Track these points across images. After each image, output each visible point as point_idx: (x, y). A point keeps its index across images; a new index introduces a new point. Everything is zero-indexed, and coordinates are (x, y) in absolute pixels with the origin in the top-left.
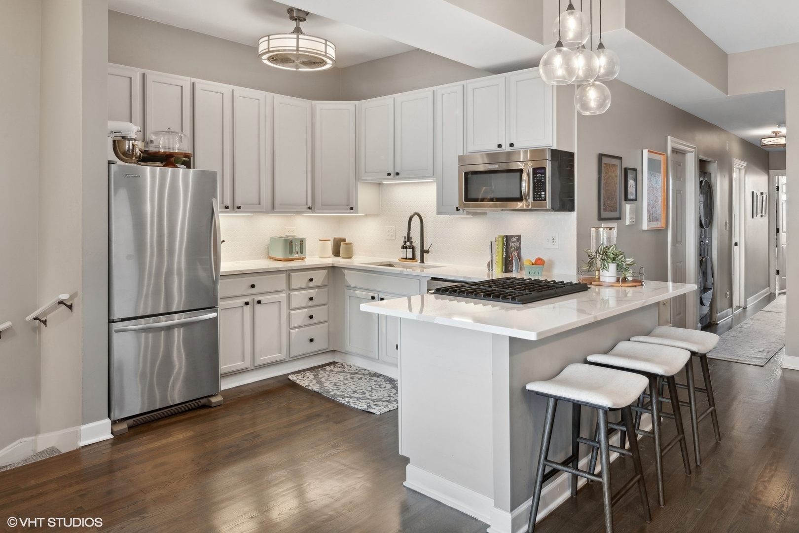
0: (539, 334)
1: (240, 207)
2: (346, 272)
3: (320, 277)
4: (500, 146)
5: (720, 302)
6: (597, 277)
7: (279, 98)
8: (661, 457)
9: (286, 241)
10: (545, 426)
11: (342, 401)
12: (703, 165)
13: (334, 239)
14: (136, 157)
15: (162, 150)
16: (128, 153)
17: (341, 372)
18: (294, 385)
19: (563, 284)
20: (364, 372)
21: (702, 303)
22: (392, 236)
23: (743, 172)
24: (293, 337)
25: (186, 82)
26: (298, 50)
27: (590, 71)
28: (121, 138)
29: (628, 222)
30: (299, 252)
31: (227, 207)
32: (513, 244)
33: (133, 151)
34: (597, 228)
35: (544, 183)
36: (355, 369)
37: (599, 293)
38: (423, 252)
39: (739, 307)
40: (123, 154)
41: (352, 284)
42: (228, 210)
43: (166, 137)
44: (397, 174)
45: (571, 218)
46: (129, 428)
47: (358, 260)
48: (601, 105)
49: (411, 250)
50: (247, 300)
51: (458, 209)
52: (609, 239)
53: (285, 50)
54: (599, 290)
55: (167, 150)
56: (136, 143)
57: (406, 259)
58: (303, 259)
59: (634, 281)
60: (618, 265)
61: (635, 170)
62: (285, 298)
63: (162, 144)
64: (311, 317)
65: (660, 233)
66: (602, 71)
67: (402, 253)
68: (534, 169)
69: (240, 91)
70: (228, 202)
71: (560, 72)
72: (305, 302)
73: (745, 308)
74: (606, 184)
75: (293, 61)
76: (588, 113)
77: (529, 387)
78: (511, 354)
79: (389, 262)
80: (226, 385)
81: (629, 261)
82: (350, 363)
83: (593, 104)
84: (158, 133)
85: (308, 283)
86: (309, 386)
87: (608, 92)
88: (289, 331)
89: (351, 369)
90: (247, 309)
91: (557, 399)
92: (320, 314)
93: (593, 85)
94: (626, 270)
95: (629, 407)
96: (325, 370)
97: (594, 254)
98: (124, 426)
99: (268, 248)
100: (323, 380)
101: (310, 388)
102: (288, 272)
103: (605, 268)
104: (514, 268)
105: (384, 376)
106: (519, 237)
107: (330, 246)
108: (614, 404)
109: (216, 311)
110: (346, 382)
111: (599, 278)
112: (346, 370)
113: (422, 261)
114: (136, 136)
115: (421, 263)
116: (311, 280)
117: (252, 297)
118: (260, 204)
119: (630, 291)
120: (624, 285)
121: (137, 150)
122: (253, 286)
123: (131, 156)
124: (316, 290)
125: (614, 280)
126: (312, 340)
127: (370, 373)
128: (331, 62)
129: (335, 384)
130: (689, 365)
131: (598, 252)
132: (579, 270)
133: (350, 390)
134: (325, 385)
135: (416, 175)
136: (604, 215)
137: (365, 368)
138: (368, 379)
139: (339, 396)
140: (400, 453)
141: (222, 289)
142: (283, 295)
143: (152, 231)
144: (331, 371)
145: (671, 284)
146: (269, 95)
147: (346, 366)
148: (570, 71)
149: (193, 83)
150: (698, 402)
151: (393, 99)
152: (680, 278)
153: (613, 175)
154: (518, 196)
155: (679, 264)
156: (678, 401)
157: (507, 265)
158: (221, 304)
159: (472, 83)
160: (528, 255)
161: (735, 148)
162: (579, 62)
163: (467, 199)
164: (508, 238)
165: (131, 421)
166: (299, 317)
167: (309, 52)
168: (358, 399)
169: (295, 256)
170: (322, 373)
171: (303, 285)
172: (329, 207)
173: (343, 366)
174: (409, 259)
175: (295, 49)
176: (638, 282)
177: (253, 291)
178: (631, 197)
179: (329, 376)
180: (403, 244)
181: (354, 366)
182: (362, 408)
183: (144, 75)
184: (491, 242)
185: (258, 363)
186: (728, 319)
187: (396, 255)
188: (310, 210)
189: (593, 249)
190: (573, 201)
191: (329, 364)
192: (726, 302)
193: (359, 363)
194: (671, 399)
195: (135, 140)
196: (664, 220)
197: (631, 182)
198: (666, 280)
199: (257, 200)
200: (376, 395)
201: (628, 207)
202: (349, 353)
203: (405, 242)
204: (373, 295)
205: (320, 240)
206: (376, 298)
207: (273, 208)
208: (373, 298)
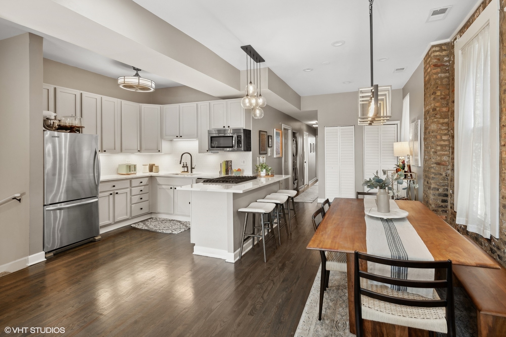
0: (243, 191)
1: (105, 151)
2: (158, 178)
3: (145, 181)
4: (224, 127)
5: (300, 183)
6: (259, 174)
7: (124, 102)
8: (280, 230)
9: (127, 166)
10: (244, 223)
11: (160, 231)
12: (294, 134)
13: (149, 164)
14: (55, 128)
15: (68, 125)
16: (50, 126)
17: (156, 221)
18: (135, 229)
19: (248, 177)
20: (167, 220)
21: (294, 184)
22: (177, 162)
23: (307, 136)
24: (133, 208)
25: (78, 92)
26: (139, 84)
27: (257, 104)
28: (46, 119)
29: (269, 155)
30: (134, 171)
32: (229, 164)
33: (53, 125)
34: (259, 157)
35: (241, 141)
36: (162, 219)
37: (260, 180)
38: (192, 168)
39: (307, 185)
40: (47, 126)
41: (160, 183)
42: (100, 152)
43: (71, 119)
44: (181, 137)
45: (250, 153)
46: (54, 255)
47: (161, 173)
48: (261, 115)
49: (186, 168)
50: (111, 193)
51: (207, 151)
52: (263, 161)
53: (132, 84)
54: (260, 179)
55: (70, 125)
56: (55, 121)
57: (184, 171)
58: (135, 174)
59: (271, 175)
60: (266, 170)
61: (272, 136)
63: (68, 122)
64: (141, 199)
65: (280, 158)
66: (261, 104)
67: (182, 169)
68: (237, 136)
69: (105, 98)
70: (100, 149)
71: (248, 105)
72: (138, 192)
73: (308, 185)
74: (262, 141)
75: (135, 88)
76: (256, 118)
77: (239, 210)
78: (234, 199)
79: (176, 173)
80: (102, 231)
81: (270, 168)
82: (160, 217)
83: (258, 115)
84: (66, 117)
85: (140, 184)
87: (263, 111)
88: (131, 206)
89: (160, 219)
90: (111, 196)
91: (248, 213)
92: (145, 197)
93: (258, 109)
94: (269, 171)
95: (270, 213)
96: (148, 221)
97: (258, 166)
98: (52, 254)
99: (117, 169)
100: (148, 225)
101: (143, 228)
102: (131, 180)
103: (262, 171)
104: (229, 173)
105: (176, 220)
106: (231, 161)
107: (148, 167)
108: (266, 212)
109: (98, 198)
110: (159, 224)
111: (260, 175)
112: (158, 220)
113: (192, 172)
114: (54, 118)
116: (141, 182)
117: (114, 191)
118: (115, 149)
119: (270, 178)
120: (268, 176)
121: (55, 125)
122: (114, 186)
123: (52, 127)
124: (143, 187)
125: (265, 175)
126: (141, 209)
127: (169, 220)
128: (153, 90)
129: (155, 226)
130: (288, 200)
131: (260, 166)
132: (253, 172)
133: (162, 227)
134: (150, 226)
135: (190, 137)
136: (261, 152)
137: (167, 218)
138: (169, 222)
139: (158, 230)
140: (191, 243)
141: (100, 188)
142: (129, 190)
143: (65, 162)
144: (151, 221)
145: (283, 176)
146: (119, 100)
147: (158, 219)
148: (251, 104)
149: (81, 93)
150: (291, 214)
151: (179, 105)
152: (287, 173)
153: (264, 138)
154: (232, 146)
155: (286, 170)
156: (285, 213)
157: (227, 171)
158: (100, 195)
159: (213, 102)
160: (235, 168)
161: (304, 128)
162: (253, 101)
163: (211, 147)
164: (227, 162)
165: (54, 252)
166: (136, 199)
167: (144, 85)
168: (167, 230)
169: (132, 172)
170: (147, 223)
171: (137, 185)
172: (148, 150)
173: (156, 219)
174: (186, 171)
175: (138, 83)
176: (272, 175)
177: (114, 188)
178: (270, 146)
179: (151, 223)
182: (169, 233)
183: (55, 88)
184: (221, 164)
185: (116, 220)
186: (303, 189)
187: (179, 169)
188: (139, 152)
189: (258, 164)
190: (251, 148)
191: (150, 219)
192: (302, 183)
193: (164, 217)
194: (283, 213)
195: (53, 120)
196: (281, 154)
197: (270, 140)
198: (282, 174)
199: (114, 148)
200: (174, 227)
201: (269, 149)
202: (158, 213)
203: (184, 165)
204: (171, 187)
205: (143, 165)
206: (173, 188)
207: (121, 151)
208: (171, 188)
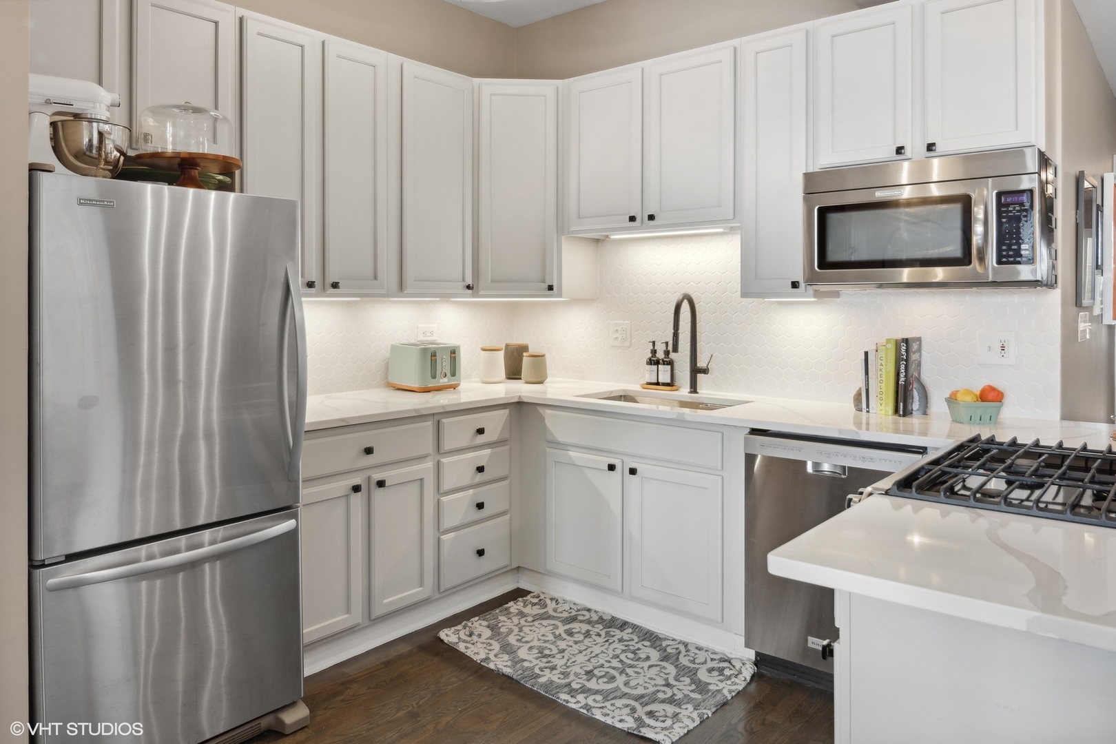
1: (337, 283)
2: (548, 413)
3: (495, 423)
4: (900, 151)
7: (413, 67)
9: (425, 351)
11: (573, 704)
13: (507, 346)
14: (107, 163)
15: (170, 149)
16: (88, 153)
20: (587, 615)
22: (624, 340)
24: (445, 549)
25: (227, 14)
28: (70, 117)
30: (448, 374)
31: (310, 285)
32: (913, 358)
33: (100, 148)
36: (566, 607)
38: (697, 371)
40: (76, 157)
41: (561, 437)
42: (312, 290)
43: (180, 120)
44: (651, 217)
45: (1048, 301)
47: (558, 388)
49: (668, 367)
50: (357, 481)
51: (795, 285)
55: (182, 148)
56: (106, 127)
57: (658, 384)
58: (454, 387)
62: (432, 469)
64: (480, 505)
67: (649, 374)
68: (999, 195)
69: (337, 44)
70: (314, 276)
72: (468, 476)
79: (624, 390)
80: (313, 665)
82: (555, 594)
84: (160, 111)
85: (474, 436)
86: (487, 659)
88: (439, 539)
89: (561, 607)
90: (357, 498)
92: (495, 498)
96: (507, 613)
99: (387, 368)
100: (512, 639)
102: (437, 418)
104: (916, 406)
105: (635, 627)
107: (499, 360)
109: (295, 516)
112: (551, 612)
113: (694, 388)
114: (108, 114)
115: (691, 392)
116: (481, 431)
117: (367, 473)
118: (375, 278)
121: (109, 146)
122: (369, 451)
123: (94, 161)
124: (488, 451)
126: (481, 553)
127: (601, 618)
129: (541, 653)
133: (577, 669)
134: (521, 655)
135: (694, 216)
137: (589, 606)
138: (603, 634)
139: (560, 688)
141: (307, 461)
142: (429, 465)
144: (521, 614)
146: (394, 58)
147: (548, 601)
149: (241, 19)
151: (640, 69)
154: (961, 255)
157: (906, 400)
158: (307, 496)
163: (824, 264)
166: (458, 507)
168: (605, 696)
169: (441, 381)
170: (504, 622)
171: (465, 442)
172: (507, 284)
173: (541, 602)
174: (664, 384)
177: (369, 460)
179: (521, 630)
180: (650, 355)
181: (565, 602)
182: (624, 726)
184: (866, 354)
185: (377, 612)
187: (635, 377)
188: (470, 291)
191: (512, 596)
193: (575, 594)
195: (106, 122)
199: (370, 273)
200: (638, 683)
202: (550, 574)
203: (654, 352)
204: (612, 461)
205: (484, 350)
206: (619, 467)
207: (401, 286)
208: (611, 468)
